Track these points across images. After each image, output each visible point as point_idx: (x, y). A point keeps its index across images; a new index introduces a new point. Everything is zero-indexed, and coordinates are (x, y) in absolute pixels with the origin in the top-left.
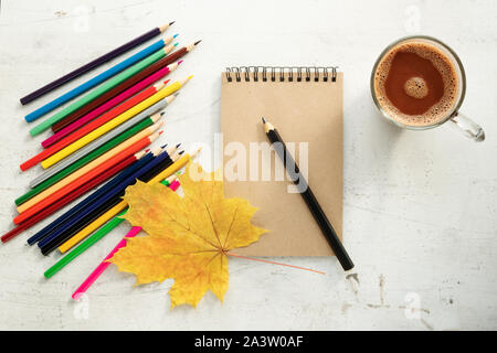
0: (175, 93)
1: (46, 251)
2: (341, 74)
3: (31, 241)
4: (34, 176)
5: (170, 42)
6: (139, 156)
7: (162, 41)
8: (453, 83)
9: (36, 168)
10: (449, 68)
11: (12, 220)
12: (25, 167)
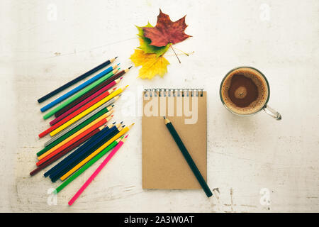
0: (119, 95)
1: (54, 180)
2: (206, 92)
3: (46, 175)
4: (47, 140)
5: (116, 67)
6: (101, 128)
7: (111, 68)
8: (263, 90)
9: (47, 136)
10: (261, 82)
11: (35, 164)
12: (42, 136)
